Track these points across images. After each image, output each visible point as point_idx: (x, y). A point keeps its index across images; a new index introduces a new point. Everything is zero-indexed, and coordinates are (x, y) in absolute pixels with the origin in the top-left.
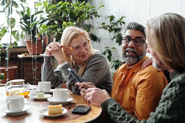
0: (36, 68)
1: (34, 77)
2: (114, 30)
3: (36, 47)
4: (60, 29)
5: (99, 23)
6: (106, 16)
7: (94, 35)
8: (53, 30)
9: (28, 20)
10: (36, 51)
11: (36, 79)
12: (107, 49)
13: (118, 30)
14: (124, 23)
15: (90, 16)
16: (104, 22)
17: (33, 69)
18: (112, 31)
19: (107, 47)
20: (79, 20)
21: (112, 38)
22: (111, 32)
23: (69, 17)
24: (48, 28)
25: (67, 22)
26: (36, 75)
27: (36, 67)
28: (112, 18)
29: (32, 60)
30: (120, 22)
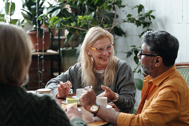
0: (43, 70)
1: (40, 82)
2: (143, 24)
3: (44, 42)
4: (74, 23)
5: (125, 12)
6: (132, 6)
7: (118, 27)
8: (65, 24)
9: (33, 7)
10: (43, 48)
11: (42, 84)
12: (133, 48)
13: (148, 25)
14: (153, 17)
15: (113, 6)
16: (131, 14)
17: (39, 71)
18: (140, 25)
19: (133, 46)
20: (99, 9)
21: (140, 35)
22: (139, 27)
23: (86, 4)
24: (59, 21)
25: (83, 16)
26: (42, 80)
27: (43, 68)
28: (141, 8)
29: (38, 59)
30: (149, 16)
